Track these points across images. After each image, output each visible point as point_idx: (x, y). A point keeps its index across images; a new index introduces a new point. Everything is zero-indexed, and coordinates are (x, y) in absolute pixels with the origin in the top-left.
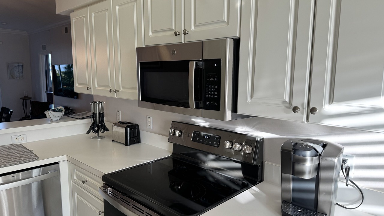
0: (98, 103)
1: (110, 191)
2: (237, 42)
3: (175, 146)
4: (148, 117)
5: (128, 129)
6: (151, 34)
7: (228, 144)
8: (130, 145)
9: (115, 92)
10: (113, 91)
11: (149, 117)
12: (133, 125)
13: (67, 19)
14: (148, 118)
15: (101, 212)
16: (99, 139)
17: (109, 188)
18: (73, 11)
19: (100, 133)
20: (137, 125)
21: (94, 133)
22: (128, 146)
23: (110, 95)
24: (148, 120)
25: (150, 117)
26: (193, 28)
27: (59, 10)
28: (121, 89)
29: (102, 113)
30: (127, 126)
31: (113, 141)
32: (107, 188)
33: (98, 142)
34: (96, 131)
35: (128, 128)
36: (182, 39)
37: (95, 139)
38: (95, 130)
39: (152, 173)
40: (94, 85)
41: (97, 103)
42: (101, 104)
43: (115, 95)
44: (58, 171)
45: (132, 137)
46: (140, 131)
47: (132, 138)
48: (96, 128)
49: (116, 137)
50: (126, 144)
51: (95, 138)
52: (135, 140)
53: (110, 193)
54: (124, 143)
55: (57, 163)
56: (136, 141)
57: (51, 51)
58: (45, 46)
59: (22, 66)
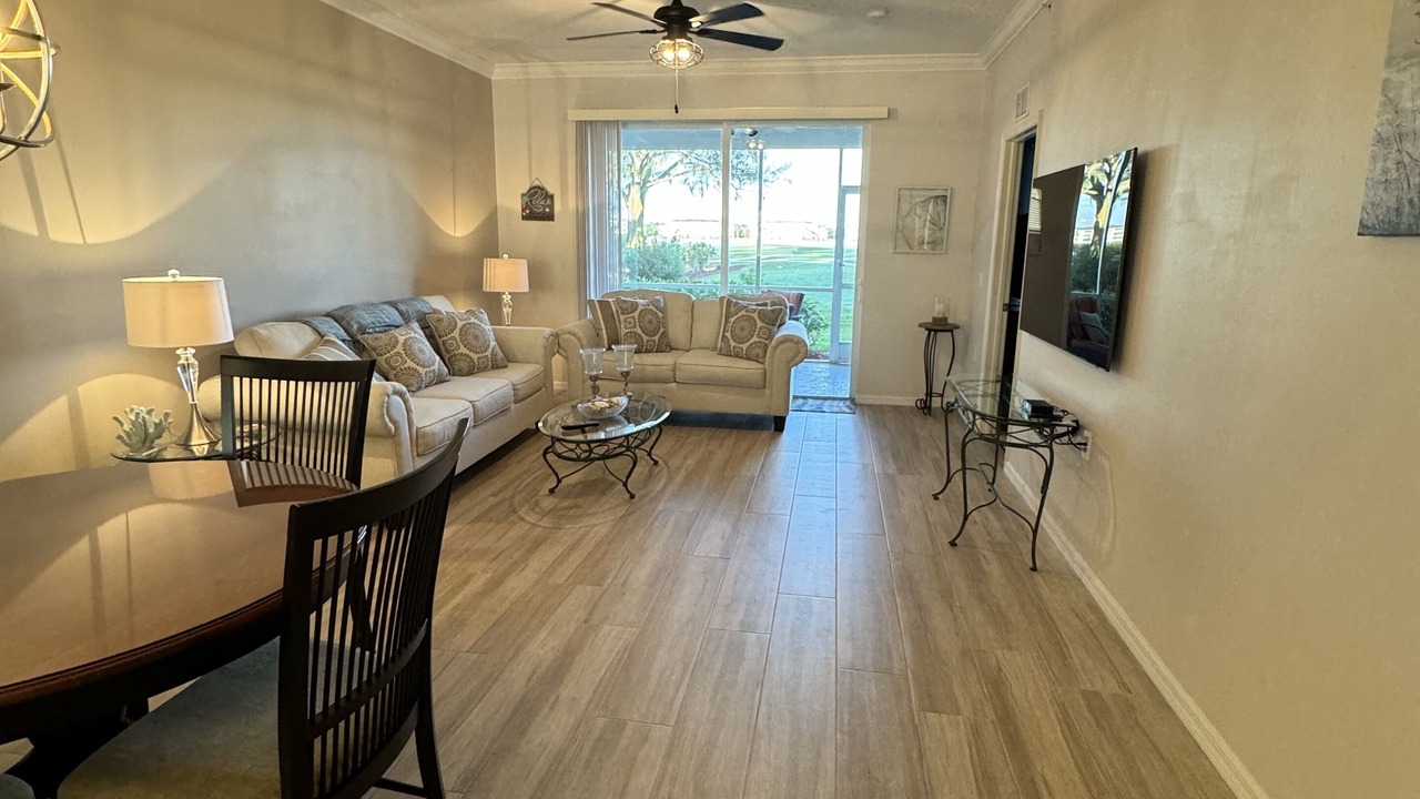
57: (1041, 112)
58: (1025, 92)
59: (944, 198)
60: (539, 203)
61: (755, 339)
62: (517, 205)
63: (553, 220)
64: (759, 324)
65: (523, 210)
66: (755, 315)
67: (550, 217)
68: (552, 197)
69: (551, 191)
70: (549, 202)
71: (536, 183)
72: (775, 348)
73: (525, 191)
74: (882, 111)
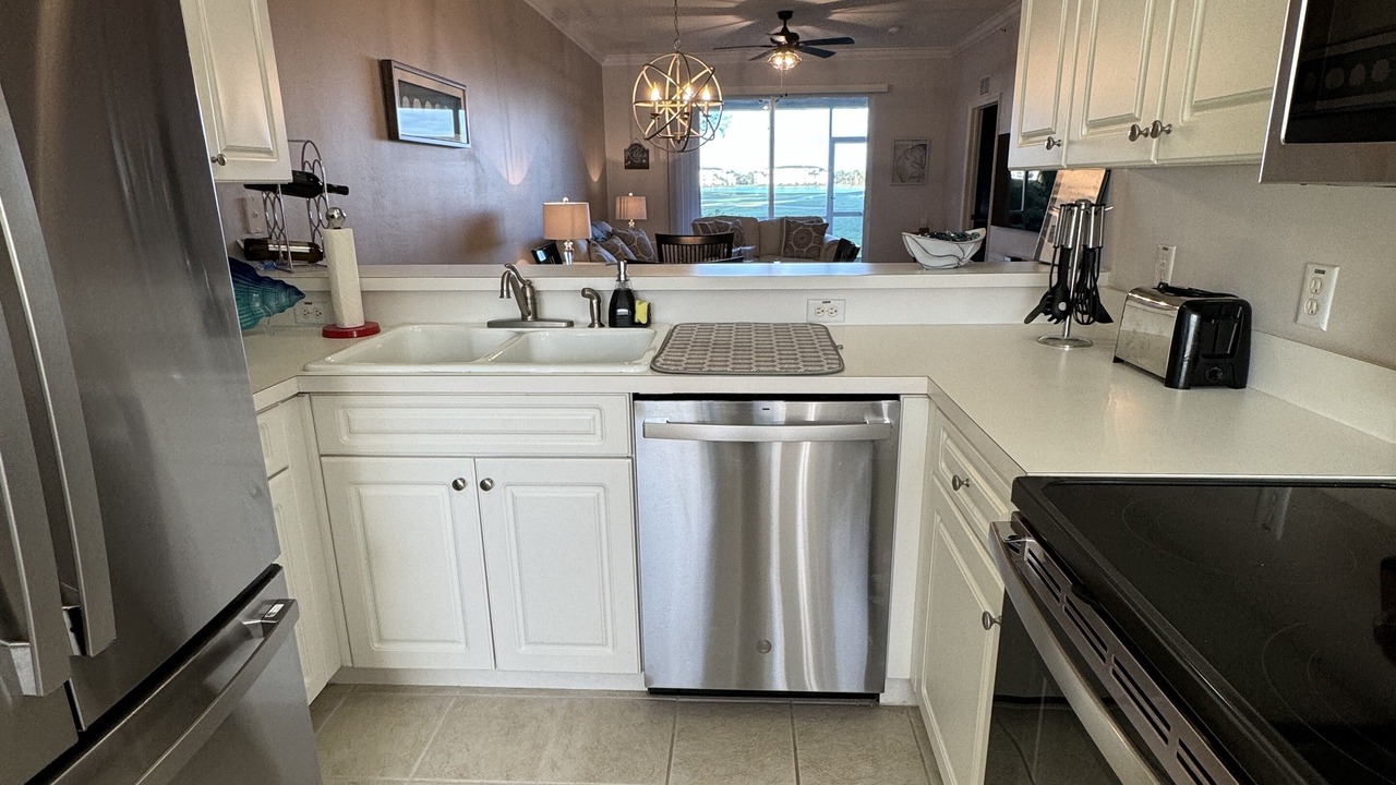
0: (1083, 207)
1: (1030, 552)
4: (1312, 268)
5: (1194, 318)
8: (1187, 386)
9: (1155, 134)
10: (1146, 135)
11: (1318, 271)
12: (1221, 304)
14: (1311, 274)
15: (993, 621)
16: (1067, 348)
17: (1029, 536)
19: (1074, 327)
20: (1246, 308)
21: (1050, 320)
22: (1180, 392)
24: (1310, 285)
25: (1323, 272)
28: (1186, 116)
29: (1093, 249)
30: (1187, 303)
31: (1117, 360)
32: (1024, 536)
33: (1064, 355)
34: (1061, 317)
35: (1195, 312)
37: (1054, 345)
38: (1056, 311)
39: (1279, 534)
41: (1079, 206)
42: (1096, 213)
43: (1152, 152)
45: (1204, 356)
46: (1254, 334)
47: (1202, 360)
48: (1062, 306)
49: (1132, 345)
50: (1170, 381)
51: (1052, 340)
52: (1215, 372)
53: (1030, 562)
54: (1163, 373)
55: (896, 397)
56: (1220, 375)
57: (1001, 94)
58: (987, 79)
59: (925, 146)
60: (637, 155)
61: (812, 244)
62: (621, 159)
63: (648, 168)
64: (814, 234)
65: (626, 162)
66: (810, 229)
67: (646, 166)
68: (648, 151)
69: (646, 148)
70: (645, 155)
71: (636, 141)
72: (827, 249)
73: (627, 147)
74: (884, 87)
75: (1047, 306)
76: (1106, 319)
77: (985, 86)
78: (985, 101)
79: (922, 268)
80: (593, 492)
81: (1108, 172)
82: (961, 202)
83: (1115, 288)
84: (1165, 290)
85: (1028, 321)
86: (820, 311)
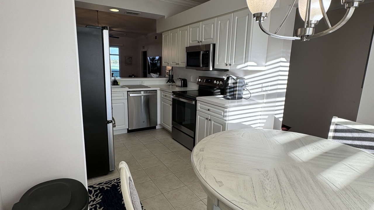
0: (171, 70)
2: (214, 45)
3: (200, 85)
6: (191, 42)
7: (215, 82)
8: (183, 87)
9: (178, 64)
11: (191, 76)
12: (184, 80)
13: (161, 35)
15: (171, 105)
16: (171, 86)
18: (163, 32)
19: (171, 83)
20: (187, 79)
21: (169, 83)
23: (176, 66)
26: (203, 40)
27: (158, 31)
28: (180, 63)
29: (173, 75)
30: (182, 79)
31: (176, 86)
35: (182, 81)
36: (200, 44)
40: (170, 63)
43: (178, 66)
44: (156, 93)
45: (184, 84)
46: (187, 82)
48: (170, 81)
49: (177, 84)
50: (181, 87)
51: (169, 85)
55: (156, 90)
57: (147, 49)
59: (131, 58)
74: (122, 45)
75: (168, 81)
76: (175, 82)
77: (144, 47)
78: (144, 50)
79: (153, 78)
80: (122, 104)
81: (172, 67)
82: (141, 70)
83: (175, 80)
84: (180, 79)
85: (167, 83)
86: (141, 83)
